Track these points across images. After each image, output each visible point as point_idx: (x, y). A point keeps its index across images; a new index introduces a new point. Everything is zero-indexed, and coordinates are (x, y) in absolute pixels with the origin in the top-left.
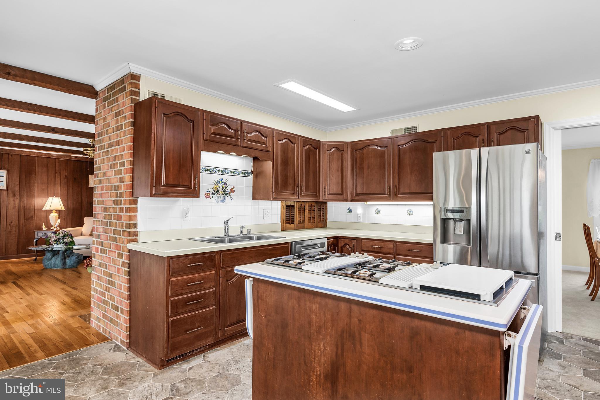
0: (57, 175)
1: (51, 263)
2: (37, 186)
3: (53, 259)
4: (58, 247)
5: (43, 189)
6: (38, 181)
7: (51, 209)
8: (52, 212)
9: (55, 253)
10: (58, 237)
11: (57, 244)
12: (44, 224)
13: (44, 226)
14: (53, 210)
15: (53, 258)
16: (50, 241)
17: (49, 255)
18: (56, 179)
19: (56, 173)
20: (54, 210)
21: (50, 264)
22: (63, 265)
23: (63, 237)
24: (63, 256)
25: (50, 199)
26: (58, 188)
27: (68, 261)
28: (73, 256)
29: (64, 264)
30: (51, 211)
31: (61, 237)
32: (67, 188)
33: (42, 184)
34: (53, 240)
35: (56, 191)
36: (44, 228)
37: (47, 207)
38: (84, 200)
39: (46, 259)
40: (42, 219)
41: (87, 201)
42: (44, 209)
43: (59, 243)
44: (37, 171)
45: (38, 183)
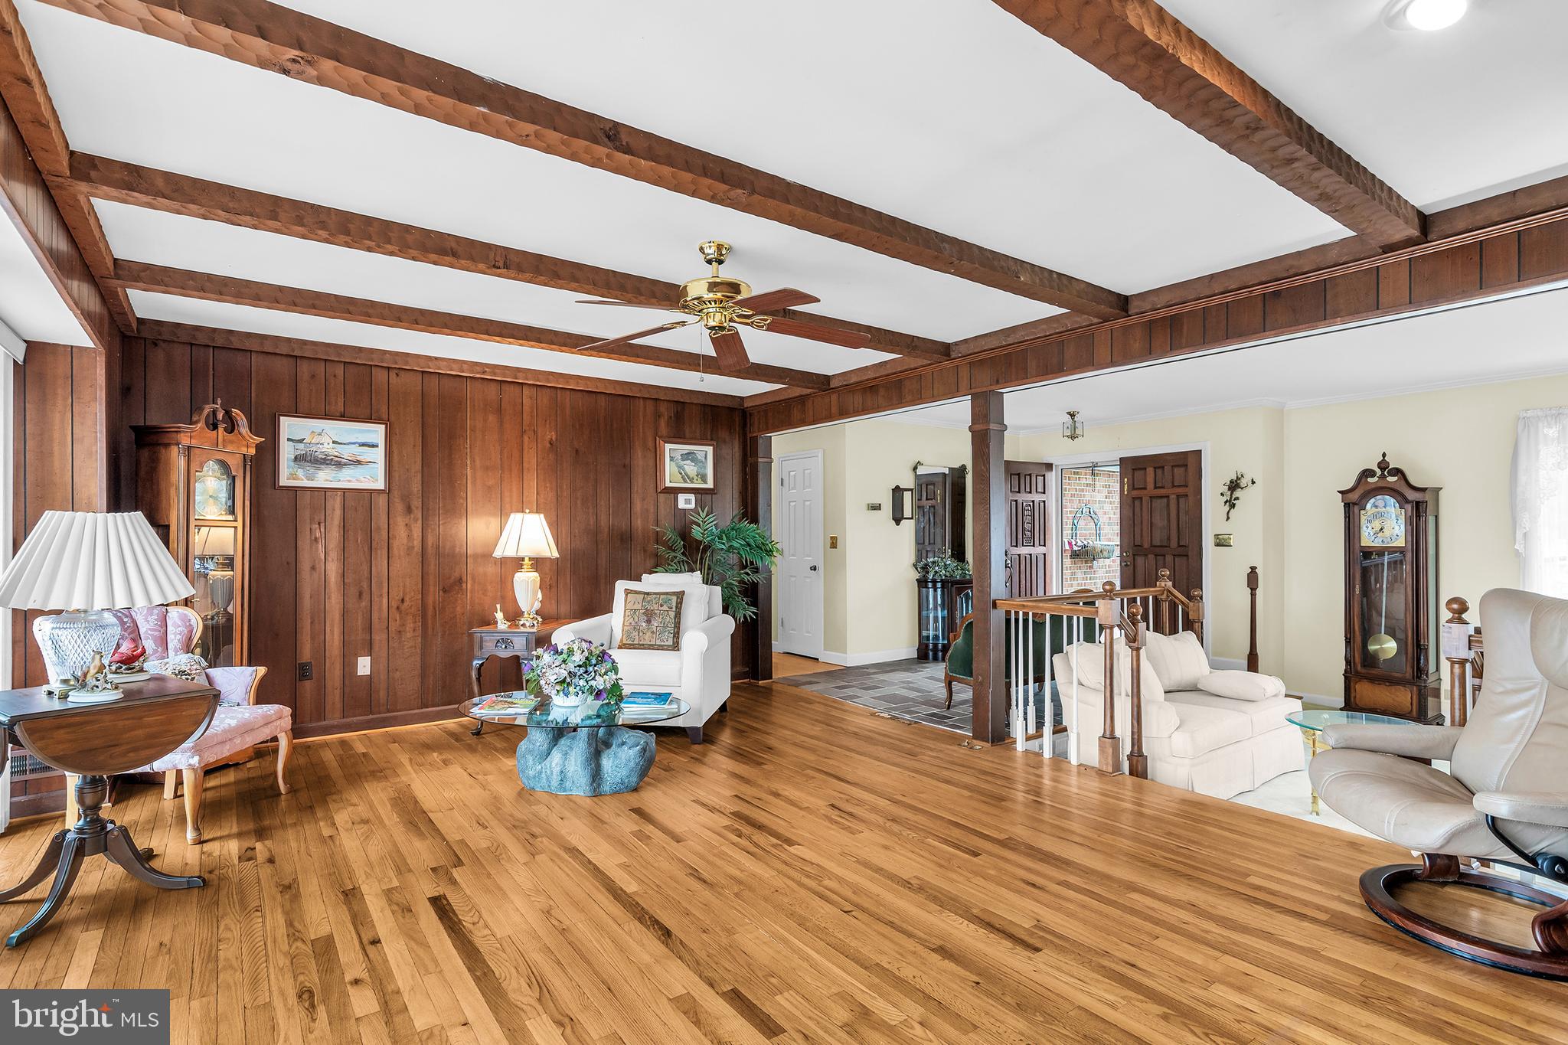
0: (526, 439)
1: (548, 772)
2: (473, 478)
3: (556, 756)
4: (569, 707)
5: (489, 487)
6: (473, 461)
7: (521, 554)
8: (522, 565)
9: (560, 732)
10: (571, 667)
11: (567, 695)
12: (498, 606)
13: (499, 615)
14: (523, 559)
15: (555, 752)
16: (542, 682)
17: (538, 738)
18: (525, 452)
19: (523, 432)
20: (527, 559)
21: (543, 775)
22: (594, 781)
23: (584, 665)
24: (589, 744)
25: (515, 519)
26: (531, 483)
27: (607, 762)
28: (623, 743)
29: (596, 775)
30: (517, 563)
31: (580, 666)
32: (554, 484)
33: (487, 469)
34: (552, 678)
35: (526, 493)
36: (502, 625)
37: (506, 548)
38: (602, 524)
39: (530, 752)
40: (489, 587)
41: (613, 525)
42: (498, 553)
43: (571, 689)
44: (470, 425)
45: (473, 468)
